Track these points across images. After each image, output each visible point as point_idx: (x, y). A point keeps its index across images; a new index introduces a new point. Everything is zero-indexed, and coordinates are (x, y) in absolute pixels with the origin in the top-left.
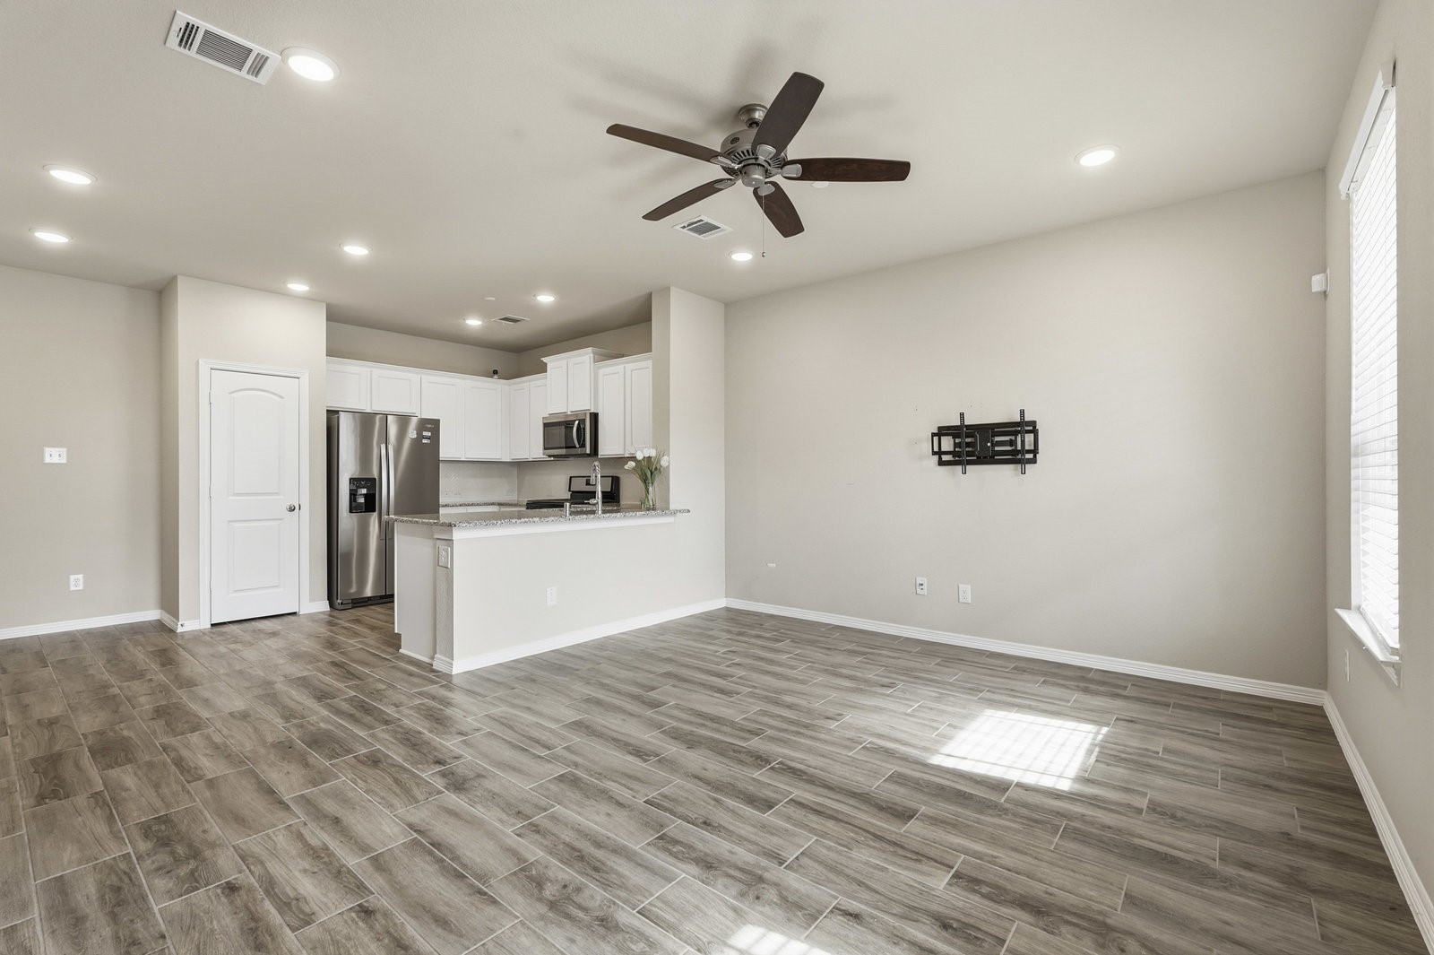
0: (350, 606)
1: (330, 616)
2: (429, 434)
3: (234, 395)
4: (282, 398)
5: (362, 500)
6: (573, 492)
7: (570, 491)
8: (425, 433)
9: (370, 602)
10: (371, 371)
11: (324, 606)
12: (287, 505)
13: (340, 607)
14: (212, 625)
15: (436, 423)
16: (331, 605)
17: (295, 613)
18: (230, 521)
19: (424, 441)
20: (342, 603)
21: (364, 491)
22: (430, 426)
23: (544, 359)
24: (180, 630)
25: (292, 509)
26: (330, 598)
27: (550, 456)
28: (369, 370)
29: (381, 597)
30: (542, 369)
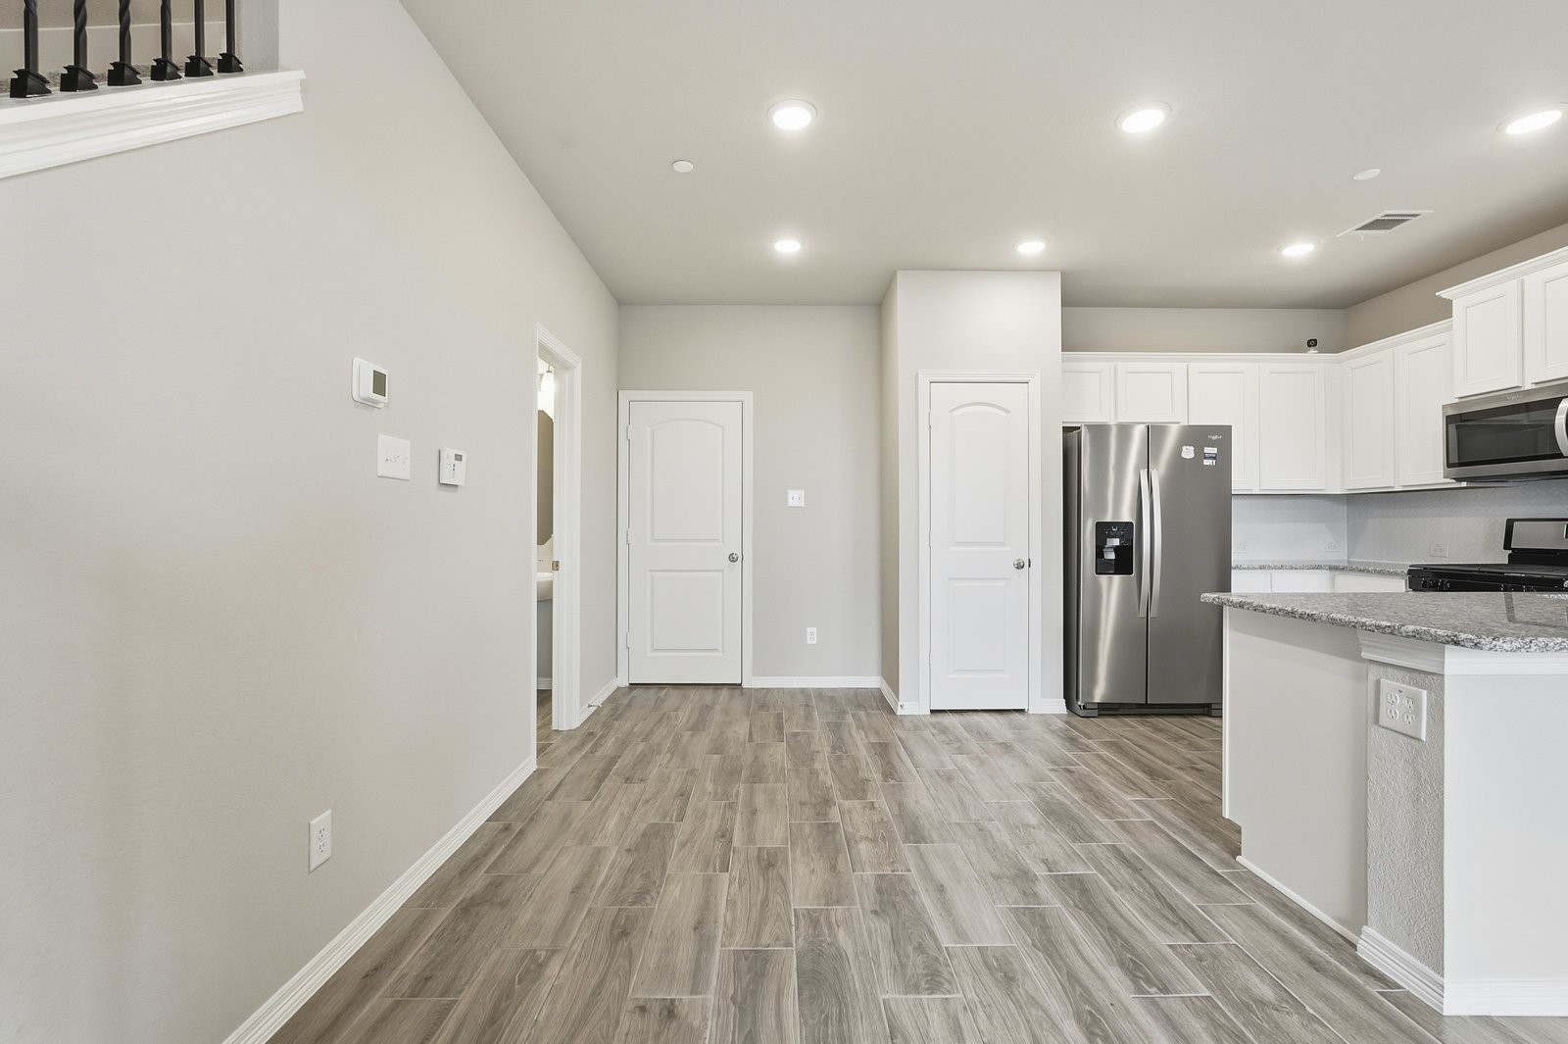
0: (1095, 713)
1: (1067, 723)
2: (1214, 450)
3: (955, 413)
4: (1008, 412)
5: (1111, 556)
6: (1513, 550)
7: (1507, 546)
8: (1208, 450)
9: (1121, 711)
10: (1115, 366)
11: (1059, 706)
12: (1014, 560)
13: (1082, 713)
14: (932, 711)
15: (1225, 432)
16: (1069, 705)
17: (1023, 710)
18: (950, 579)
19: (1207, 462)
20: (1084, 708)
21: (1116, 542)
22: (1215, 438)
23: (1445, 294)
24: (899, 712)
25: (1020, 566)
26: (1067, 695)
27: (1459, 480)
28: (1113, 364)
29: (1139, 706)
30: (1444, 310)
